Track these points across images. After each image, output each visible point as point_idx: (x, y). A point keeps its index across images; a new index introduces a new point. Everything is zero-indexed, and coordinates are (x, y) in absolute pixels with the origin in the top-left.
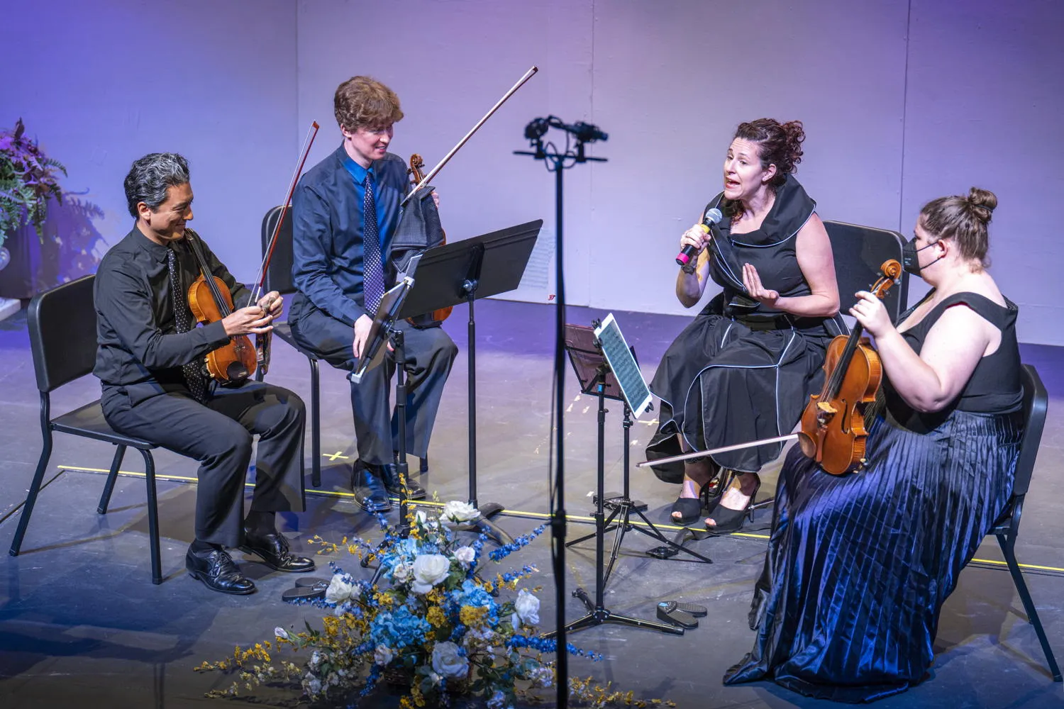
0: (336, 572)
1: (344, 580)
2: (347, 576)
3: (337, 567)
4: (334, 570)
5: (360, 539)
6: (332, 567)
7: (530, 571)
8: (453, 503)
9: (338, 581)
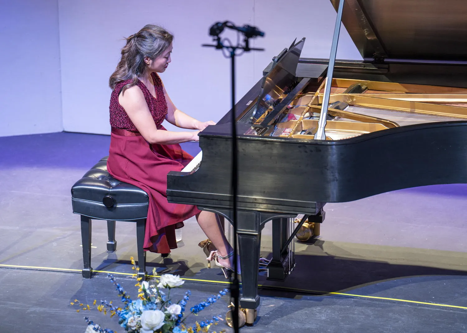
0: (89, 324)
1: (94, 329)
2: (96, 326)
3: (90, 321)
4: (88, 323)
5: (105, 301)
6: (86, 320)
7: (217, 320)
8: (166, 275)
9: (91, 330)
